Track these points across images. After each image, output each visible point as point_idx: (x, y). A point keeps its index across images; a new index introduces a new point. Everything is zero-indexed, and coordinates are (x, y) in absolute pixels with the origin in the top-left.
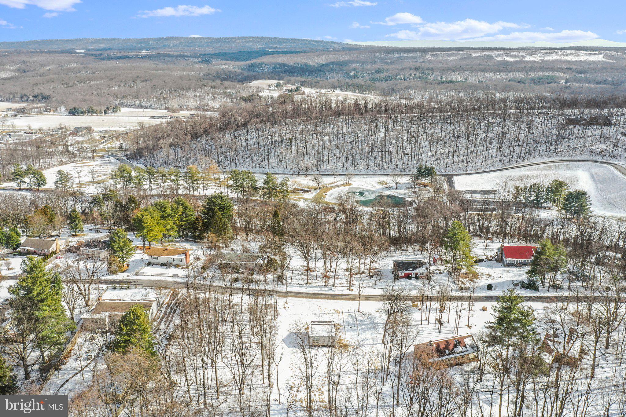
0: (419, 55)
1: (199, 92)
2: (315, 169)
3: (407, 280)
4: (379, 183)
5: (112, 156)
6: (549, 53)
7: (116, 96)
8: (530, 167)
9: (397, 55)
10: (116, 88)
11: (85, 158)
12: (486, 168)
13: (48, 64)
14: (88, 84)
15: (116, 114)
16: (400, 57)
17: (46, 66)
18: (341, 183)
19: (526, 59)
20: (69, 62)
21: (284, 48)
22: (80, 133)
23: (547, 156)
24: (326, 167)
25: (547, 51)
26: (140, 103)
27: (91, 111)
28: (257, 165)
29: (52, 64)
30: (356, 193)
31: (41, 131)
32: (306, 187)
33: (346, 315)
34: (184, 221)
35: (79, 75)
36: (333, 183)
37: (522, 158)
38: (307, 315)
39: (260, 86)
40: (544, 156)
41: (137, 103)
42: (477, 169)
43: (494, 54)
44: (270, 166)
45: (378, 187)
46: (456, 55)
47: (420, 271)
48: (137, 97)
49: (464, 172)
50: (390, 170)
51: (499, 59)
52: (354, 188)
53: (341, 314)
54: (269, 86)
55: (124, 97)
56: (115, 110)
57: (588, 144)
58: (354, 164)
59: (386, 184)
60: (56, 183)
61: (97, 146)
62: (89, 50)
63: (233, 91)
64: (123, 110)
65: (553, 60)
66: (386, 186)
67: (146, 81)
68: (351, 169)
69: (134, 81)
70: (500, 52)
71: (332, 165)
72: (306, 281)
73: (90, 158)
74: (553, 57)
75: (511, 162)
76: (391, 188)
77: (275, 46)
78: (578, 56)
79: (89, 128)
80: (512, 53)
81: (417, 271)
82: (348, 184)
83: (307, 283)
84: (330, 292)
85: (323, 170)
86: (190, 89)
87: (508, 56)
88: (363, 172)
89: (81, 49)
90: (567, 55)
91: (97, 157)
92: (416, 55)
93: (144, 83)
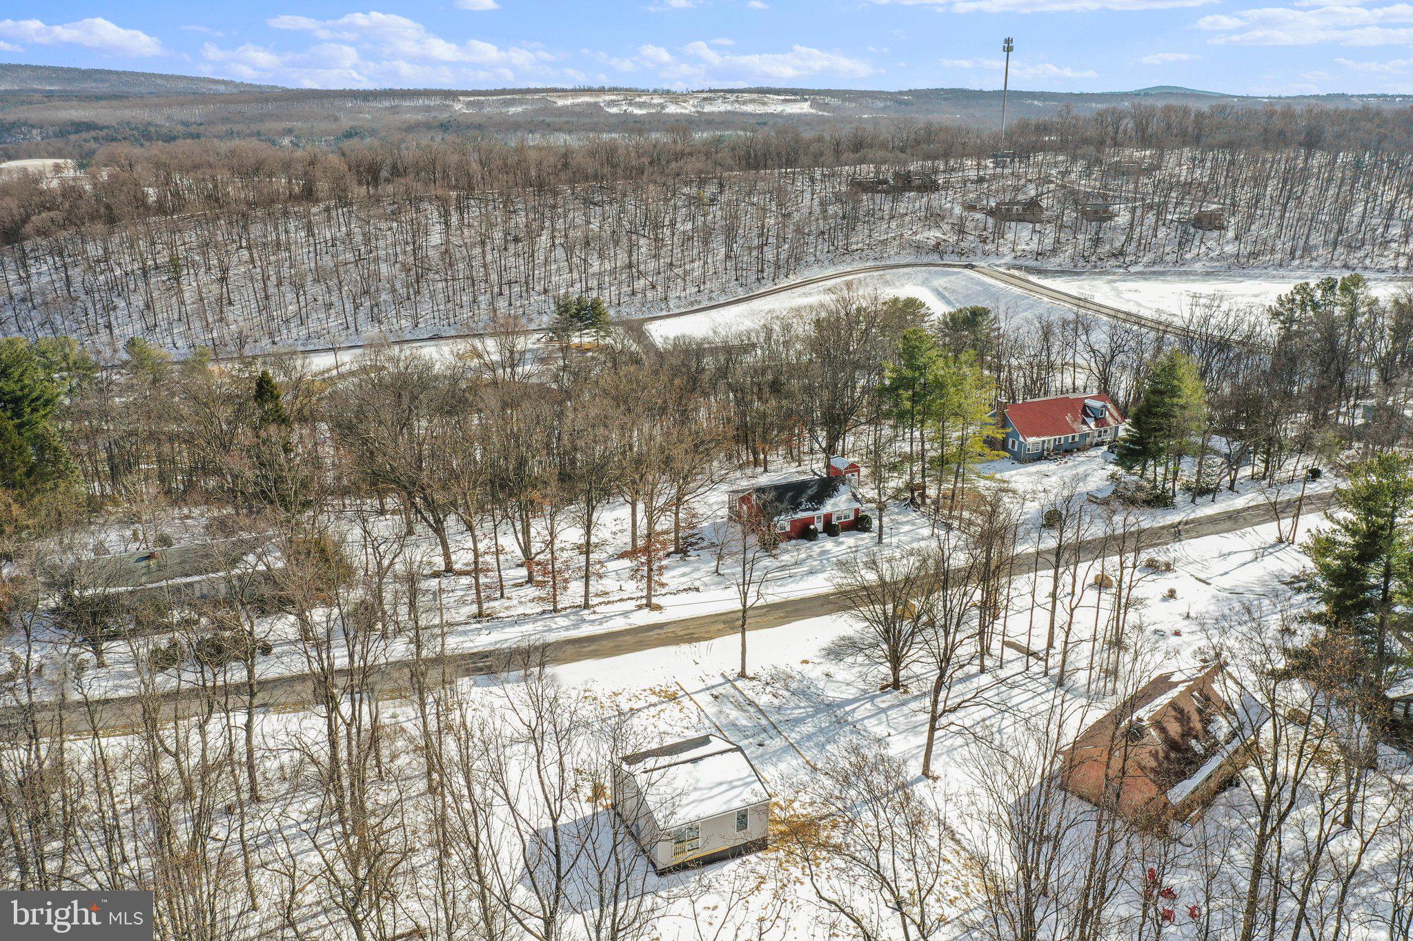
0: (438, 102)
2: (266, 340)
3: (803, 545)
6: (710, 99)
8: (808, 287)
9: (387, 104)
12: (710, 299)
16: (393, 107)
19: (667, 110)
23: (832, 262)
24: (297, 332)
25: (704, 95)
33: (704, 699)
37: (784, 271)
39: (30, 171)
40: (826, 263)
42: (692, 304)
43: (602, 99)
46: (521, 102)
47: (839, 505)
49: (664, 313)
51: (614, 110)
53: (686, 702)
57: (907, 234)
58: (375, 319)
65: (720, 113)
68: (372, 332)
70: (614, 97)
72: (474, 609)
74: (719, 107)
75: (763, 282)
78: (764, 104)
80: (638, 99)
81: (828, 507)
83: (480, 615)
87: (630, 104)
90: (745, 103)
92: (432, 103)
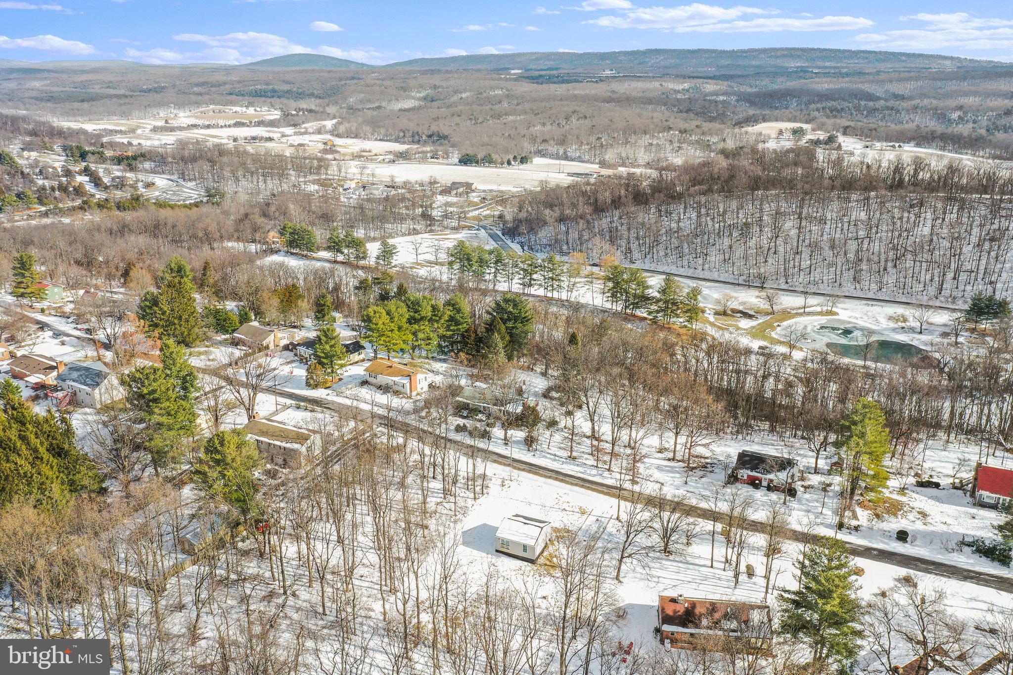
1: (659, 138)
2: (783, 280)
3: (750, 489)
4: (890, 318)
5: (485, 228)
7: (533, 139)
10: (538, 127)
11: (447, 228)
13: (465, 90)
14: (503, 120)
15: (522, 167)
17: (461, 93)
18: (819, 309)
20: (492, 88)
21: (843, 68)
22: (455, 192)
24: (803, 278)
26: (565, 153)
27: (488, 161)
28: (686, 263)
29: (470, 91)
30: (838, 329)
31: (406, 185)
32: (751, 309)
33: (592, 519)
34: (451, 330)
35: (497, 107)
36: (800, 308)
38: (530, 504)
39: (764, 132)
41: (561, 152)
44: (706, 266)
45: (884, 324)
47: (779, 477)
48: (562, 142)
50: (925, 298)
52: (839, 320)
53: (585, 516)
54: (781, 132)
55: (544, 141)
56: (524, 160)
59: (905, 320)
60: (378, 258)
61: (469, 211)
62: (527, 70)
63: (714, 139)
64: (538, 161)
66: (903, 325)
67: (586, 117)
68: (849, 288)
69: (567, 118)
71: (816, 275)
72: (569, 453)
73: (453, 229)
76: (912, 330)
77: (827, 64)
79: (468, 186)
81: (771, 476)
82: (830, 313)
83: (571, 457)
84: (597, 479)
85: (797, 284)
86: (645, 132)
88: (871, 295)
89: (519, 69)
91: (464, 227)
93: (582, 122)
